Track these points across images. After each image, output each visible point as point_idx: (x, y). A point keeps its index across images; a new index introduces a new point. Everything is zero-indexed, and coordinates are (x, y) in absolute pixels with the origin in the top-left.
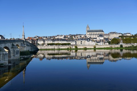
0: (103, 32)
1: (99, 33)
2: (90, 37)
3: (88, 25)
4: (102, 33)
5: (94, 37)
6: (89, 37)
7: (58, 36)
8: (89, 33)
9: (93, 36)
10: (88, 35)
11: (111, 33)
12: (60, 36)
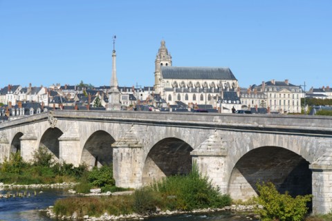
0: (233, 78)
1: (217, 82)
2: (179, 103)
3: (163, 44)
4: (231, 82)
5: (198, 102)
6: (172, 103)
7: (12, 89)
8: (171, 81)
9: (190, 95)
10: (168, 93)
11: (269, 83)
12: (24, 90)
